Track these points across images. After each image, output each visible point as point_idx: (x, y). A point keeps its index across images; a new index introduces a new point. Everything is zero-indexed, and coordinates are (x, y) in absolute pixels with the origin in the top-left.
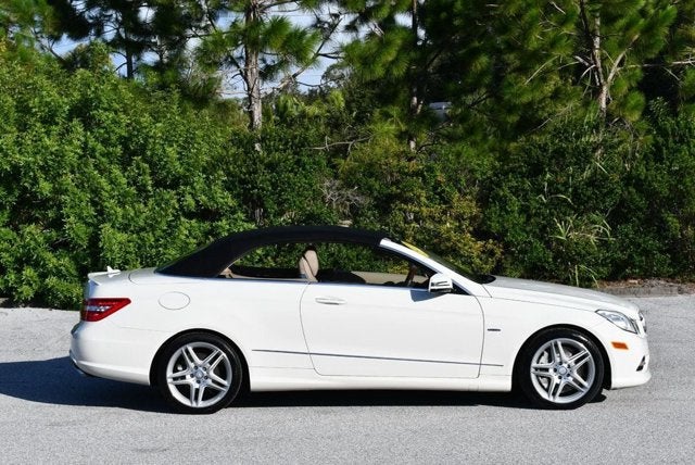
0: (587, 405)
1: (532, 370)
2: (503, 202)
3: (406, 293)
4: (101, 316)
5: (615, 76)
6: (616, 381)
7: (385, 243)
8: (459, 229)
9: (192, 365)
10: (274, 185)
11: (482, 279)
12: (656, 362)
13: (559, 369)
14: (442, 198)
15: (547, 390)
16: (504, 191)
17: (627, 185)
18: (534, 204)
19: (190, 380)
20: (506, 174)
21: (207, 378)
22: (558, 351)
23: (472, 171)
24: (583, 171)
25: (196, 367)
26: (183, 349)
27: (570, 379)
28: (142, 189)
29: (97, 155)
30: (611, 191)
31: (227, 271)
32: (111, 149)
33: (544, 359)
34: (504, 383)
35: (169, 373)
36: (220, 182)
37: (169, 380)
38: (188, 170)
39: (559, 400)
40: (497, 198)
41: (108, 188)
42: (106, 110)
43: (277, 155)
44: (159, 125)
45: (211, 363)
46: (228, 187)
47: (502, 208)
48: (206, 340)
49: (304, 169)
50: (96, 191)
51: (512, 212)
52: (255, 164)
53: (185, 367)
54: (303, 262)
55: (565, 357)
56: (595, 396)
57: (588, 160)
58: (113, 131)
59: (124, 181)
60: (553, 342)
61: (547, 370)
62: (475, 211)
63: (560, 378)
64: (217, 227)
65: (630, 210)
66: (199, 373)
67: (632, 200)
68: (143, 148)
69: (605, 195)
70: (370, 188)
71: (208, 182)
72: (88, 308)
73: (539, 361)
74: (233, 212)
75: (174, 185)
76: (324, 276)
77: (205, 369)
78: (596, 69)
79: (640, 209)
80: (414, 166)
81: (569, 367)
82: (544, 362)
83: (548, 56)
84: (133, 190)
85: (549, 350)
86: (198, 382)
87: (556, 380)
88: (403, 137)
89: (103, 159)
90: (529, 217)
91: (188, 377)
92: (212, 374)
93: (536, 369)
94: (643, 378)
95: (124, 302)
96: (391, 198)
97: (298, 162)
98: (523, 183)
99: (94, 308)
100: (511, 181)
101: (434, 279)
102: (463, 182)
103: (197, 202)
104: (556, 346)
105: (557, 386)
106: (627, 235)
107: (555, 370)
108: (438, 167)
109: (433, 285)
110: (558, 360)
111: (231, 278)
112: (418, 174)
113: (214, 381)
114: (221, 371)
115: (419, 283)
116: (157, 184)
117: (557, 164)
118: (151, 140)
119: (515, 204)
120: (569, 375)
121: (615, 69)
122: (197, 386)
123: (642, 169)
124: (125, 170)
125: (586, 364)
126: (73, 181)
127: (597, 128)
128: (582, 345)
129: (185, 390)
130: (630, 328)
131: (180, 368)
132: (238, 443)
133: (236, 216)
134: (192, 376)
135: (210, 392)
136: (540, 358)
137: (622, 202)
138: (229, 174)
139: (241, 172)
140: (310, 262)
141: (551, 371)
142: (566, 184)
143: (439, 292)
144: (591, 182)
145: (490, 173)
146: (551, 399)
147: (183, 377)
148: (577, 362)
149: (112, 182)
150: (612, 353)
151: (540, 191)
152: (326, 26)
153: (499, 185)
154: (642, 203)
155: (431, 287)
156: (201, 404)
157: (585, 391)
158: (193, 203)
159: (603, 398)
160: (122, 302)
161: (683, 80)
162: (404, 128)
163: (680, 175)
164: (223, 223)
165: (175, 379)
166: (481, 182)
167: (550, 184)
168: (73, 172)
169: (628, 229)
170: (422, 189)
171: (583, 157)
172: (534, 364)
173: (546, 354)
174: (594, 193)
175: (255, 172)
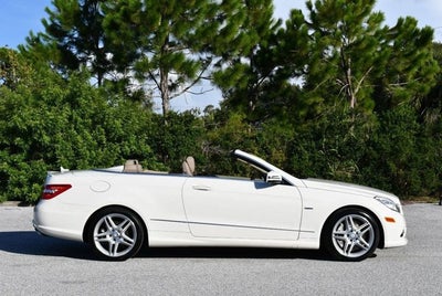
1: (333, 235)
2: (300, 154)
4: (52, 196)
6: (387, 243)
7: (238, 152)
9: (111, 229)
13: (351, 235)
14: (266, 152)
15: (343, 249)
16: (301, 148)
17: (368, 146)
18: (317, 155)
19: (109, 239)
20: (302, 139)
21: (120, 237)
22: (350, 223)
23: (283, 137)
24: (344, 138)
25: (113, 230)
26: (105, 218)
27: (358, 241)
28: (100, 143)
29: (78, 123)
30: (359, 149)
32: (86, 121)
33: (341, 228)
34: (315, 244)
35: (96, 234)
36: (144, 140)
37: (95, 239)
38: (127, 132)
39: (350, 255)
40: (297, 152)
41: (82, 141)
43: (176, 126)
45: (123, 227)
47: (300, 157)
48: (121, 213)
49: (191, 134)
51: (305, 159)
52: (164, 130)
53: (106, 230)
54: (185, 164)
55: (354, 227)
56: (370, 254)
57: (346, 131)
58: (86, 111)
59: (91, 138)
60: (346, 217)
61: (343, 235)
62: (284, 159)
63: (351, 240)
65: (369, 160)
66: (115, 234)
67: (371, 154)
68: (103, 120)
69: (356, 150)
70: (227, 145)
71: (137, 139)
72: (45, 191)
73: (338, 230)
74: (151, 156)
75: (119, 140)
77: (119, 231)
79: (375, 159)
81: (357, 233)
82: (341, 230)
84: (95, 143)
85: (344, 222)
86: (115, 240)
87: (349, 242)
89: (81, 126)
90: (314, 162)
91: (108, 236)
92: (123, 234)
93: (336, 235)
94: (403, 242)
95: (68, 187)
97: (188, 130)
98: (311, 143)
99: (48, 191)
100: (304, 143)
101: (270, 174)
102: (278, 143)
103: (131, 150)
104: (349, 219)
105: (349, 246)
106: (368, 173)
107: (348, 236)
109: (269, 177)
110: (350, 229)
113: (125, 240)
114: (130, 233)
116: (108, 140)
117: (330, 133)
118: (107, 116)
119: (307, 155)
120: (357, 239)
122: (114, 242)
123: (376, 137)
124: (92, 132)
125: (368, 232)
126: (62, 137)
127: (351, 114)
128: (365, 219)
129: (106, 245)
130: (395, 208)
131: (103, 231)
132: (135, 279)
133: (152, 158)
134: (111, 236)
135: (122, 247)
136: (338, 227)
137: (366, 154)
138: (149, 136)
139: (156, 135)
140: (189, 164)
141: (345, 236)
142: (334, 145)
144: (348, 144)
145: (293, 138)
146: (345, 254)
147: (105, 237)
148: (362, 230)
149: (84, 138)
150: (385, 224)
151: (320, 148)
153: (298, 145)
155: (268, 179)
156: (116, 254)
157: (367, 250)
158: (129, 150)
160: (66, 187)
163: (396, 140)
165: (99, 238)
166: (288, 143)
167: (326, 144)
168: (62, 132)
169: (368, 170)
170: (256, 146)
171: (344, 130)
172: (334, 231)
173: (342, 225)
175: (164, 135)
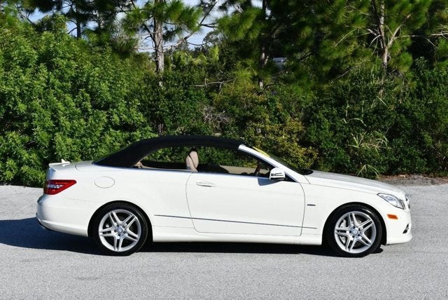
0: (370, 255)
1: (336, 231)
2: (319, 122)
3: (255, 180)
4: (57, 191)
5: (394, 42)
6: (390, 240)
7: (242, 147)
8: (290, 140)
9: (115, 224)
10: (171, 109)
11: (304, 172)
12: (416, 228)
13: (353, 231)
14: (279, 119)
15: (345, 245)
16: (320, 116)
17: (399, 113)
18: (339, 124)
19: (114, 234)
20: (321, 104)
21: (125, 232)
22: (352, 219)
23: (299, 102)
24: (371, 103)
25: (118, 226)
26: (110, 213)
27: (360, 238)
28: (85, 111)
29: (56, 87)
30: (389, 116)
31: (139, 164)
32: (65, 84)
33: (343, 224)
34: (318, 240)
35: (101, 229)
36: (136, 106)
37: (100, 234)
38: (114, 98)
39: (352, 251)
40: (315, 119)
41: (63, 109)
42: (62, 58)
43: (173, 89)
44: (97, 69)
45: (128, 223)
46: (141, 109)
47: (319, 127)
48: (125, 208)
49: (190, 99)
50: (55, 111)
51: (325, 129)
52: (158, 95)
53: (111, 225)
54: (189, 159)
55: (357, 223)
56: (376, 249)
57: (374, 96)
58: (66, 73)
59: (73, 104)
60: (349, 213)
61: (345, 232)
62: (301, 128)
63: (353, 237)
64: (133, 135)
65: (401, 130)
66: (120, 229)
67: (402, 123)
68: (86, 84)
69: (385, 119)
70: (233, 112)
71: (128, 106)
72: (49, 186)
73: (340, 226)
74: (144, 126)
75: (106, 108)
76: (202, 168)
77: (124, 227)
78: (381, 37)
79: (408, 129)
80: (261, 98)
81: (359, 230)
82: (343, 226)
83: (350, 29)
84: (78, 110)
85: (346, 219)
86: (119, 235)
87: (351, 238)
88: (255, 79)
89: (60, 90)
90: (335, 133)
91: (113, 232)
92: (128, 230)
93: (338, 231)
94: (407, 238)
95: (72, 182)
96: (246, 119)
97: (187, 94)
98: (332, 110)
99: (52, 186)
100: (324, 109)
101: (273, 171)
102: (294, 109)
103: (121, 119)
104: (351, 216)
105: (351, 242)
106: (399, 146)
107: (350, 232)
108: (277, 99)
109: (272, 175)
110: (352, 225)
111: (142, 168)
112: (264, 103)
113: (129, 235)
114: (134, 228)
115: (263, 174)
116: (95, 107)
117: (354, 98)
118: (91, 78)
119: (327, 124)
120: (359, 235)
121: (393, 38)
122: (118, 238)
123: (409, 103)
124: (74, 97)
125: (370, 229)
126: (40, 104)
128: (368, 216)
129: (110, 240)
130: (399, 205)
131: (107, 226)
132: (144, 275)
133: (146, 129)
134: (115, 231)
135: (126, 242)
136: (341, 224)
137: (397, 124)
138: (141, 101)
139: (149, 100)
140: (193, 159)
141: (348, 232)
142: (359, 112)
143: (277, 180)
144: (376, 111)
145: (311, 103)
146: (347, 251)
147: (110, 232)
148: (364, 227)
149: (65, 105)
150: (387, 221)
151: (343, 116)
152: (207, 6)
153: (316, 112)
154: (409, 124)
155: (271, 177)
156: (121, 249)
157: (369, 246)
158: (118, 119)
159: (381, 251)
160: (71, 183)
161: (437, 46)
162: (256, 74)
164: (138, 133)
165: (104, 233)
166: (305, 110)
167: (350, 111)
168: (40, 98)
169: (400, 141)
170: (267, 113)
171: (371, 94)
172: (337, 228)
173: (345, 221)
174: (377, 118)
175: (158, 100)
